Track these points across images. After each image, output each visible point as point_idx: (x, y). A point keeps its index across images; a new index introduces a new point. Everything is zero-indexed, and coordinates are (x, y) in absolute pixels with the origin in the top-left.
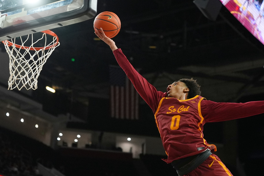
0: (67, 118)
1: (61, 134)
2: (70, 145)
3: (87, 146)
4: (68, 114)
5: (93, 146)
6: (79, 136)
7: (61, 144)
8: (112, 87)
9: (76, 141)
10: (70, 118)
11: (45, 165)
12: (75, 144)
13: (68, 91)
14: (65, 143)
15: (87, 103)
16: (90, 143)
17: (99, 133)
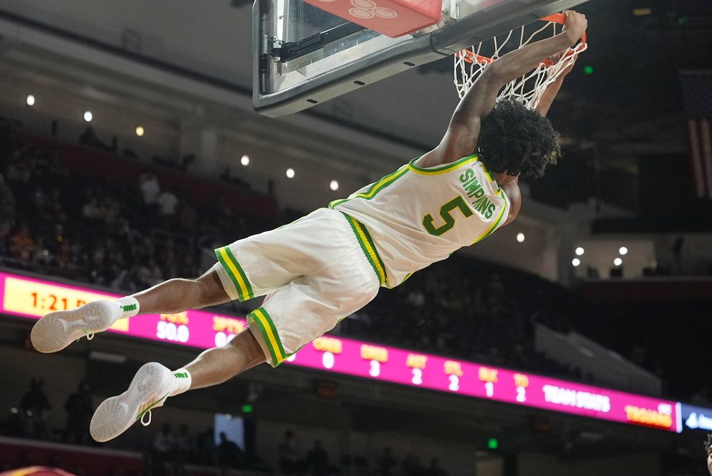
0: (589, 210)
1: (580, 251)
2: (604, 275)
3: (647, 272)
4: (593, 202)
5: (660, 271)
6: (623, 251)
7: (582, 274)
8: (692, 124)
9: (618, 262)
10: (598, 209)
11: (553, 327)
12: (617, 272)
13: (585, 145)
14: (592, 271)
15: (634, 169)
16: (654, 265)
17: (672, 239)
